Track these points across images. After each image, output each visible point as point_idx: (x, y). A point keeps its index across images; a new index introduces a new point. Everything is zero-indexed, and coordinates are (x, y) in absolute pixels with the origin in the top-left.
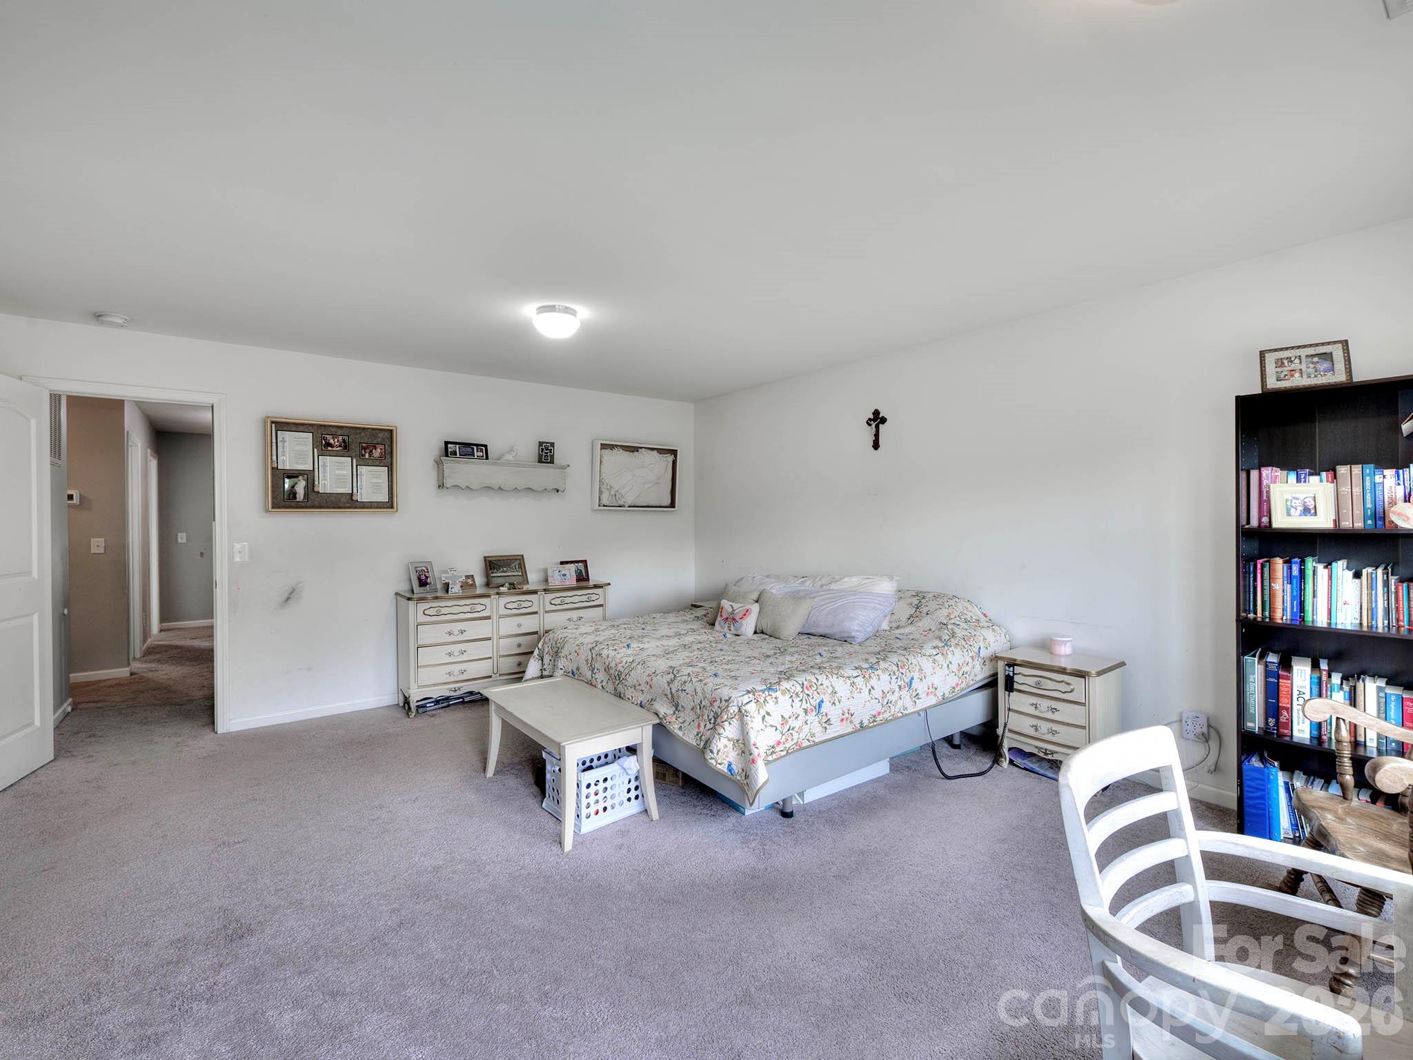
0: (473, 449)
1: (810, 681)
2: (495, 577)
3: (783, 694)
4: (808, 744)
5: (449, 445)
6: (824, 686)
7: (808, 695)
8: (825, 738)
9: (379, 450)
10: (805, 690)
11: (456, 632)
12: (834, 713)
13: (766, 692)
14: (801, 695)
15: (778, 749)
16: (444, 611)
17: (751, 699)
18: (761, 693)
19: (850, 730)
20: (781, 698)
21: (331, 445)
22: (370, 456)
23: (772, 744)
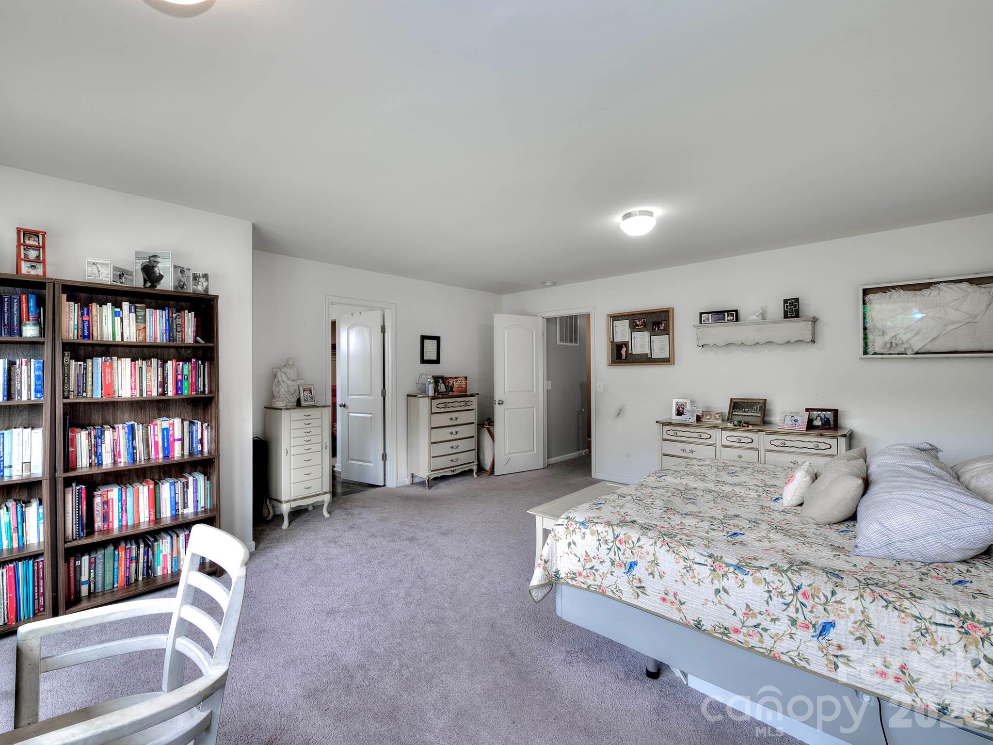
0: (724, 315)
1: (629, 537)
2: (735, 415)
3: (592, 533)
4: (611, 594)
5: (703, 315)
6: (644, 550)
7: (619, 548)
8: (634, 603)
9: (663, 325)
10: (617, 542)
11: (688, 451)
12: (654, 586)
13: (578, 525)
14: (611, 544)
15: (579, 579)
16: (679, 434)
17: (563, 523)
18: (573, 523)
19: (678, 619)
20: (588, 536)
21: (638, 325)
22: (658, 329)
23: (574, 571)
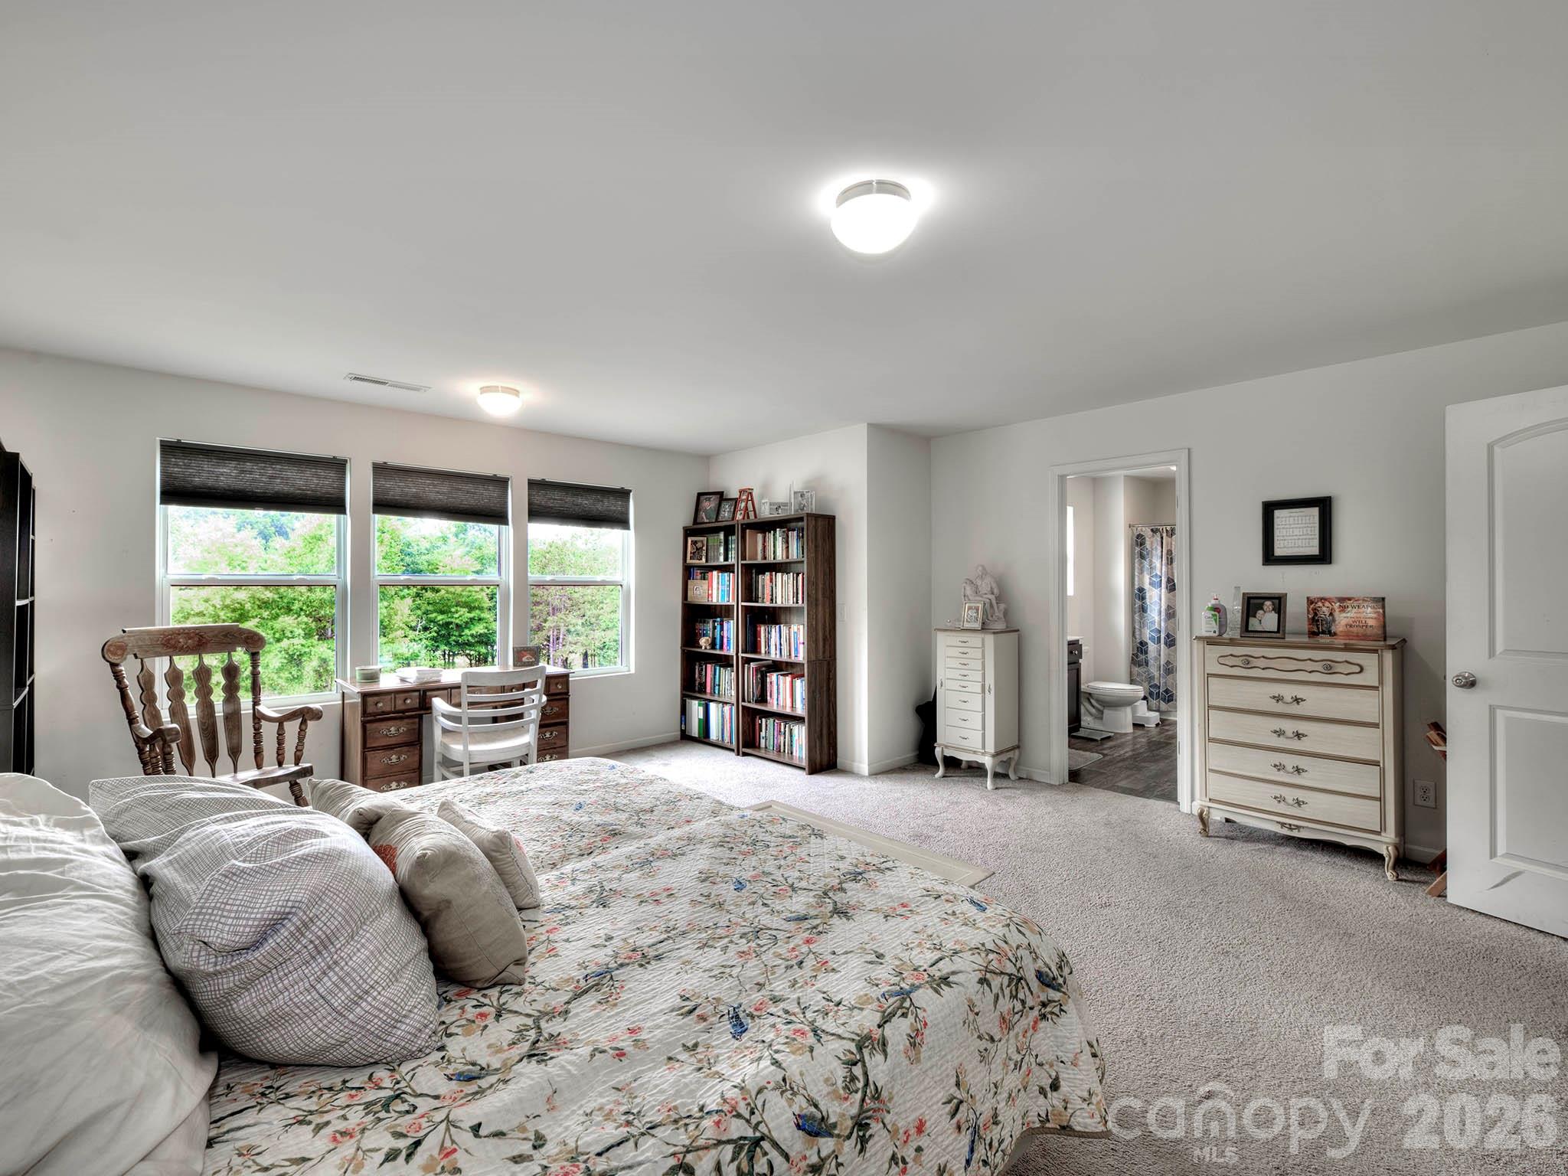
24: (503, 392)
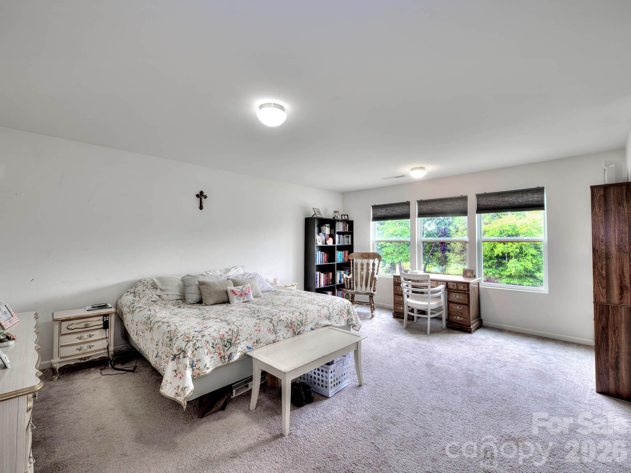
24: (419, 169)
